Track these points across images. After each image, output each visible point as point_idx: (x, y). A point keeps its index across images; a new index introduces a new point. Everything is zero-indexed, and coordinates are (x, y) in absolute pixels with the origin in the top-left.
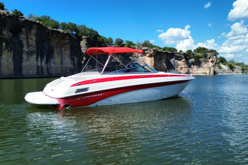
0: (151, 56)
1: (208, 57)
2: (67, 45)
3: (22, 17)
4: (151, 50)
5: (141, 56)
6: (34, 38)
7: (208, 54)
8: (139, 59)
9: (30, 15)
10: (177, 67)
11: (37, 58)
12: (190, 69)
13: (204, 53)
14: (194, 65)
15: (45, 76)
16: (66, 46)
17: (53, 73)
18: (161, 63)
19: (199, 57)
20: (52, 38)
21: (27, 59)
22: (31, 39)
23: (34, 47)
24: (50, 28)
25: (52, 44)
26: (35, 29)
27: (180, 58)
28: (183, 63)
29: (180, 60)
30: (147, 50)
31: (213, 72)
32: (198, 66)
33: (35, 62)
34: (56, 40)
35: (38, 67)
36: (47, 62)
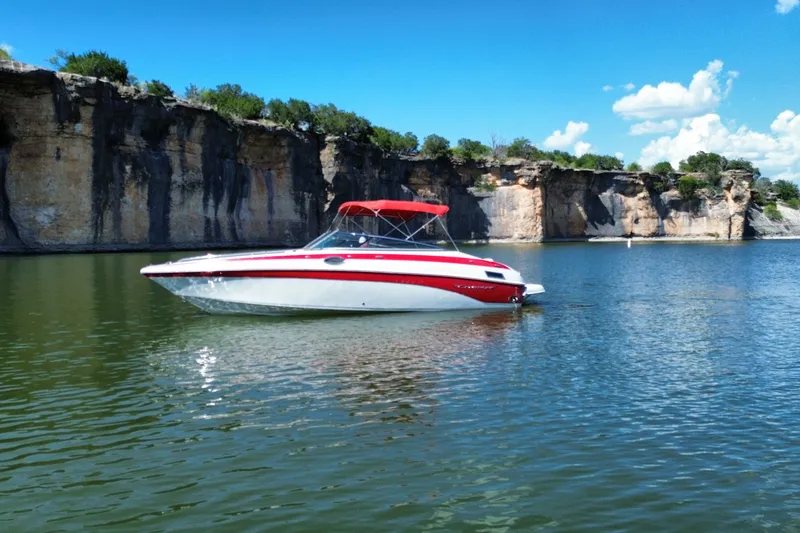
0: (532, 185)
1: (723, 186)
2: (285, 161)
3: (170, 98)
4: (535, 166)
5: (505, 184)
6: (198, 148)
7: (726, 173)
8: (498, 193)
9: (189, 88)
10: (621, 217)
11: (205, 200)
12: (665, 221)
13: (712, 172)
14: (678, 209)
15: (227, 245)
16: (282, 165)
17: (246, 236)
18: (569, 204)
19: (694, 185)
20: (243, 145)
21: (182, 203)
22: (191, 151)
23: (198, 171)
24: (237, 119)
25: (246, 159)
26: (202, 125)
27: (631, 189)
28: (642, 203)
29: (633, 194)
30: (519, 166)
31: (741, 233)
32: (691, 213)
33: (200, 210)
34: (257, 149)
35: (208, 221)
36: (231, 208)
